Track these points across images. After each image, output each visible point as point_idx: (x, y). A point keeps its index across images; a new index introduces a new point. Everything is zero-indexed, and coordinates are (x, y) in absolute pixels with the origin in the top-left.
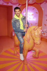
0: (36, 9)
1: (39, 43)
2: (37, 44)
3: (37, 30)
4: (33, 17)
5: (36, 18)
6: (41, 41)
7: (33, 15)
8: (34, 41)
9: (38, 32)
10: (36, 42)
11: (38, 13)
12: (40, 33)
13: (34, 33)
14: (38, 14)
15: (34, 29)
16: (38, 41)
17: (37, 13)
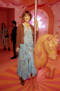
0: (45, 12)
1: (55, 59)
2: (53, 60)
3: (52, 40)
4: (42, 23)
5: (45, 25)
6: (57, 55)
7: (41, 20)
8: (48, 56)
9: (54, 42)
10: (50, 56)
11: (48, 18)
12: (57, 44)
13: (48, 44)
14: (48, 20)
15: (48, 39)
16: (53, 55)
17: (46, 18)
